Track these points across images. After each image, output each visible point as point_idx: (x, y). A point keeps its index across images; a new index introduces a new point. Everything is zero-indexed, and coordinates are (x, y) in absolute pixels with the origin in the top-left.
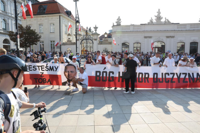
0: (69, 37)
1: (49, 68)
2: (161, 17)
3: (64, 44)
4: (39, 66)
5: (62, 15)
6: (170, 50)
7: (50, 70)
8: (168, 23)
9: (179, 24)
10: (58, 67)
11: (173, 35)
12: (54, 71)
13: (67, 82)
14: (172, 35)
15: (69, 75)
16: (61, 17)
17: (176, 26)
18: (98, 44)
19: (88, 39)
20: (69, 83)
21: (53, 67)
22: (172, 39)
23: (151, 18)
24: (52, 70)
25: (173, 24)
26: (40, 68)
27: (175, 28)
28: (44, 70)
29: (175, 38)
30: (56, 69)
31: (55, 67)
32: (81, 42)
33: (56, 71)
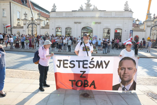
0: (19, 21)
1: (95, 63)
2: (91, 4)
3: (14, 27)
4: (79, 62)
5: (11, 2)
6: (97, 35)
7: (96, 68)
8: (95, 10)
9: (105, 11)
10: (109, 61)
11: (100, 22)
12: (103, 68)
13: (121, 85)
14: (98, 22)
15: (124, 73)
16: (11, 3)
17: (103, 13)
18: (41, 28)
19: (33, 24)
20: (123, 86)
21: (101, 62)
22: (99, 25)
23: (82, 6)
24: (99, 67)
25: (100, 11)
26: (81, 64)
27: (102, 15)
28: (87, 68)
29: (101, 24)
30: (107, 65)
31: (105, 62)
32: (28, 26)
33: (106, 68)
